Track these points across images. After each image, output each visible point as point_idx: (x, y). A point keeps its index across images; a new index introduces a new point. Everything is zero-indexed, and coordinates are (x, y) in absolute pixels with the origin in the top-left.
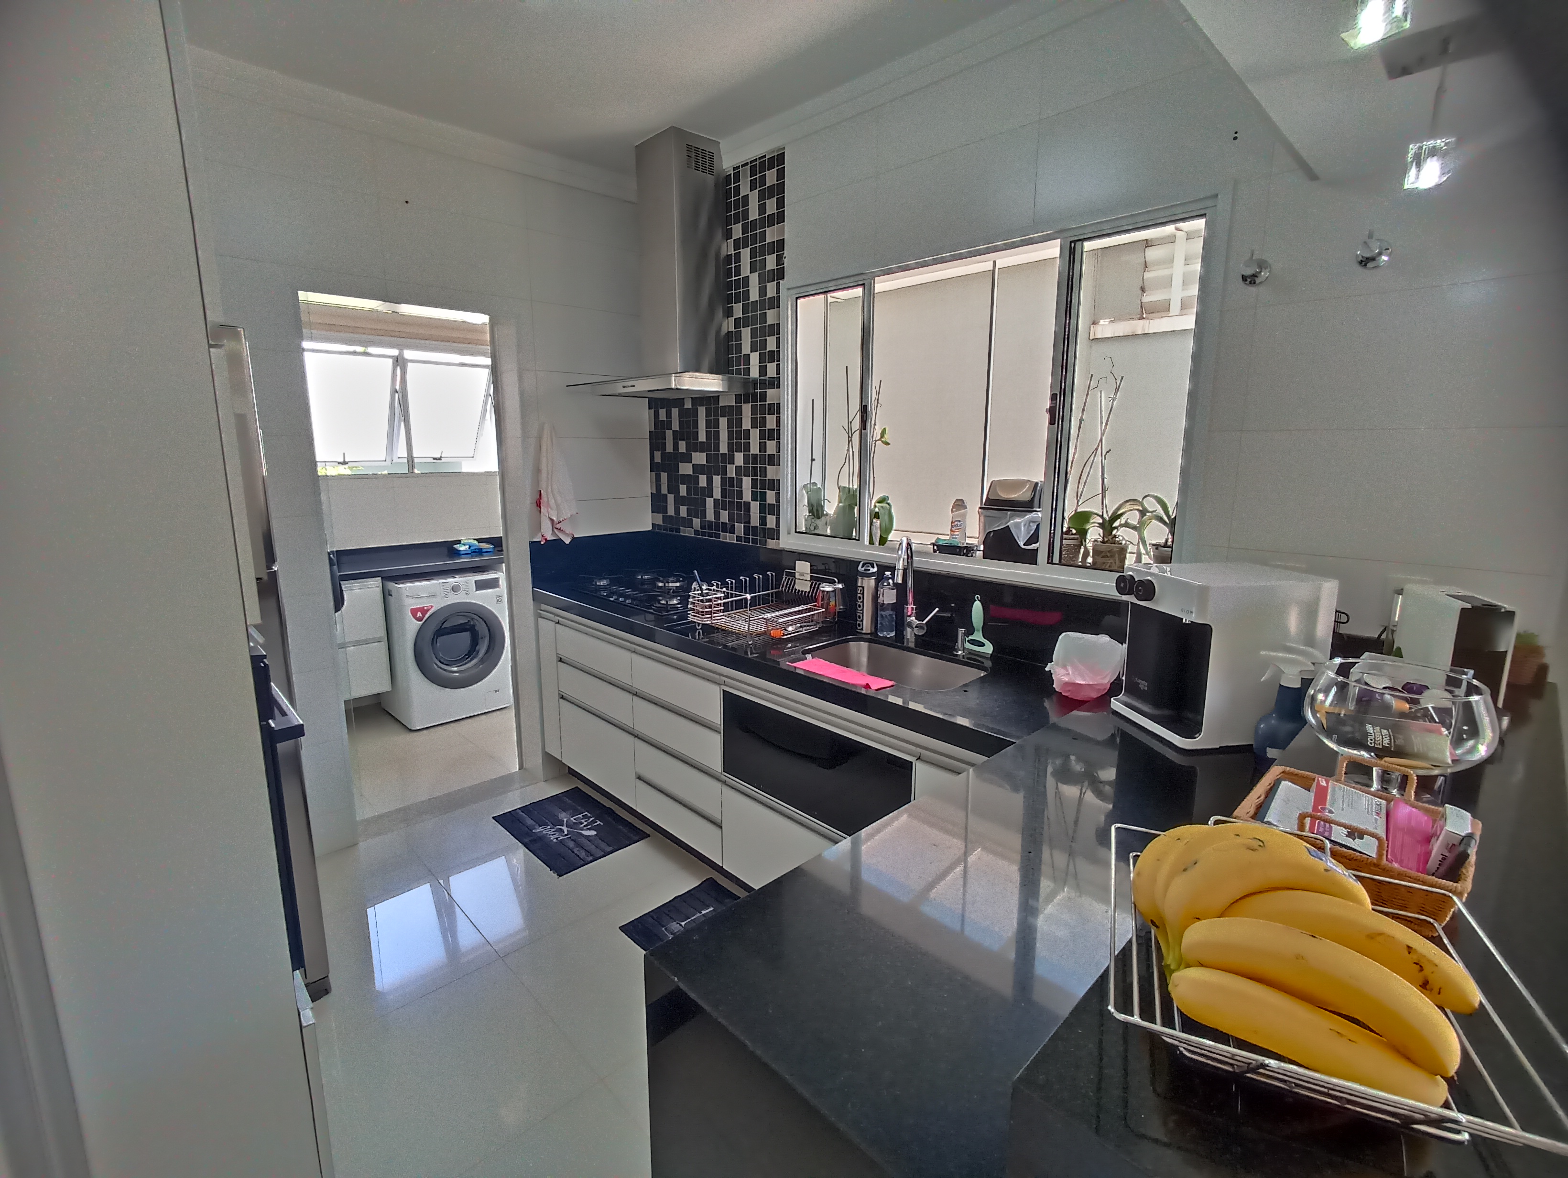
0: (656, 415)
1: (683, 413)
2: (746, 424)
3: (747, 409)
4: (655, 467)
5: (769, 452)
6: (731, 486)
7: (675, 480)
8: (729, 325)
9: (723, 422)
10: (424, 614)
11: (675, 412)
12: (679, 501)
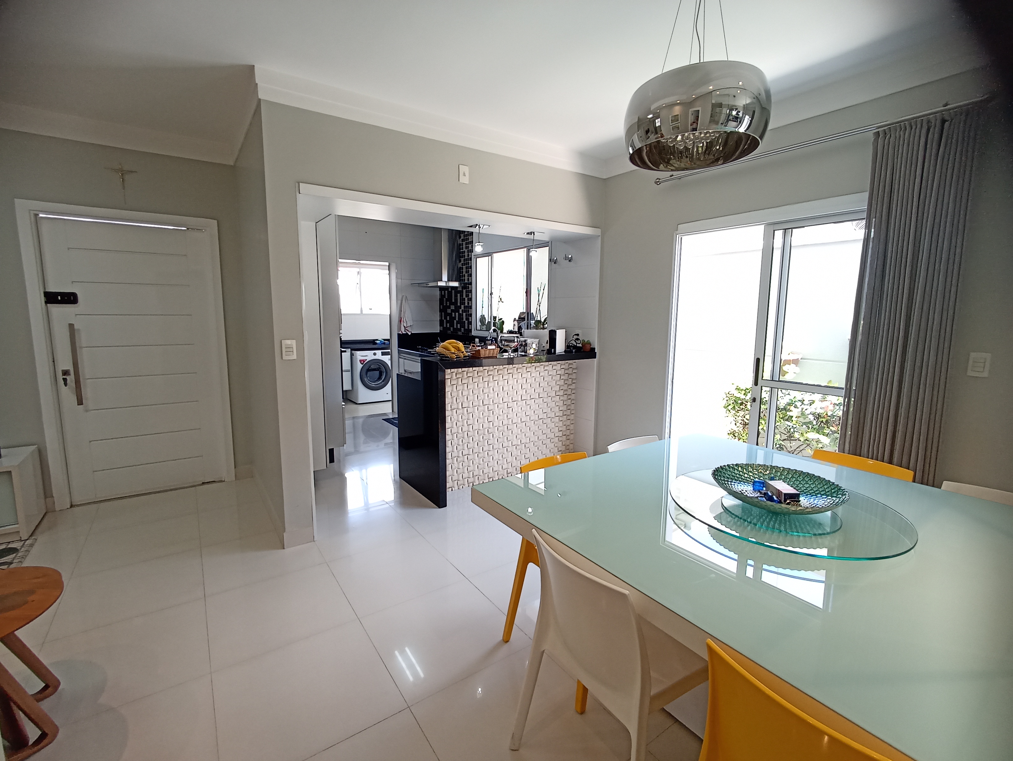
0: (441, 293)
1: (448, 292)
2: (464, 297)
3: (464, 291)
4: (441, 311)
5: (469, 305)
6: (460, 316)
7: (447, 314)
8: (460, 265)
9: (459, 295)
10: (364, 362)
11: (446, 292)
12: (447, 322)
